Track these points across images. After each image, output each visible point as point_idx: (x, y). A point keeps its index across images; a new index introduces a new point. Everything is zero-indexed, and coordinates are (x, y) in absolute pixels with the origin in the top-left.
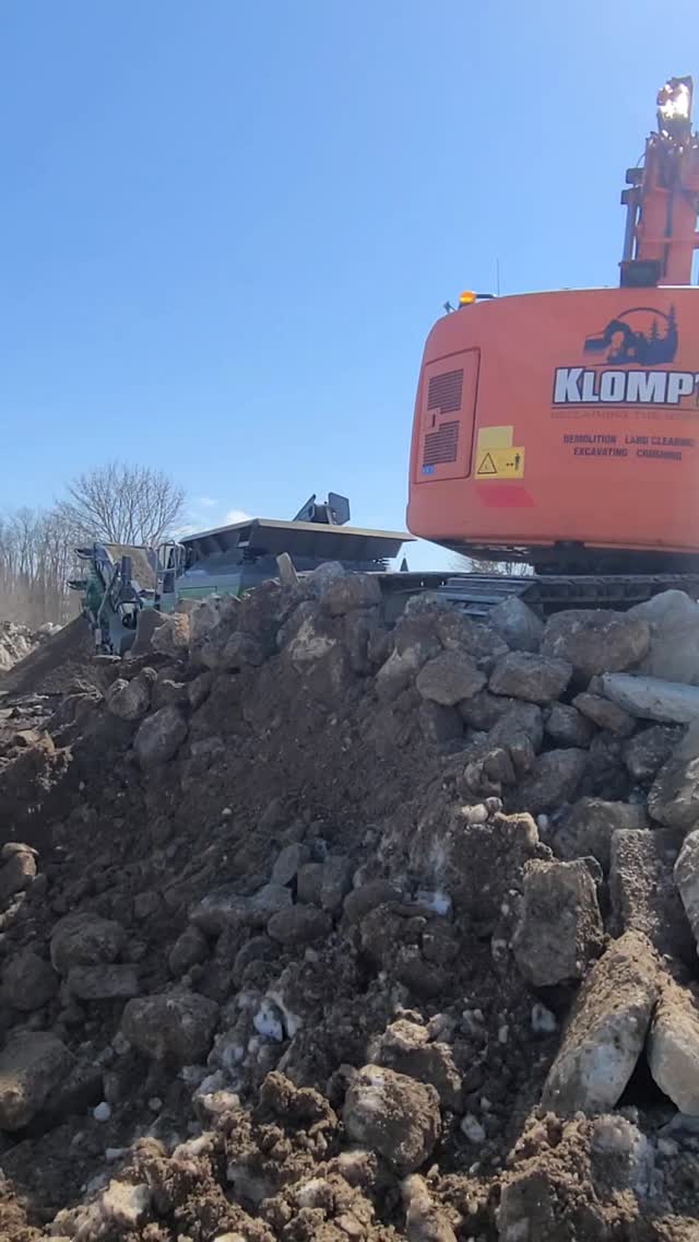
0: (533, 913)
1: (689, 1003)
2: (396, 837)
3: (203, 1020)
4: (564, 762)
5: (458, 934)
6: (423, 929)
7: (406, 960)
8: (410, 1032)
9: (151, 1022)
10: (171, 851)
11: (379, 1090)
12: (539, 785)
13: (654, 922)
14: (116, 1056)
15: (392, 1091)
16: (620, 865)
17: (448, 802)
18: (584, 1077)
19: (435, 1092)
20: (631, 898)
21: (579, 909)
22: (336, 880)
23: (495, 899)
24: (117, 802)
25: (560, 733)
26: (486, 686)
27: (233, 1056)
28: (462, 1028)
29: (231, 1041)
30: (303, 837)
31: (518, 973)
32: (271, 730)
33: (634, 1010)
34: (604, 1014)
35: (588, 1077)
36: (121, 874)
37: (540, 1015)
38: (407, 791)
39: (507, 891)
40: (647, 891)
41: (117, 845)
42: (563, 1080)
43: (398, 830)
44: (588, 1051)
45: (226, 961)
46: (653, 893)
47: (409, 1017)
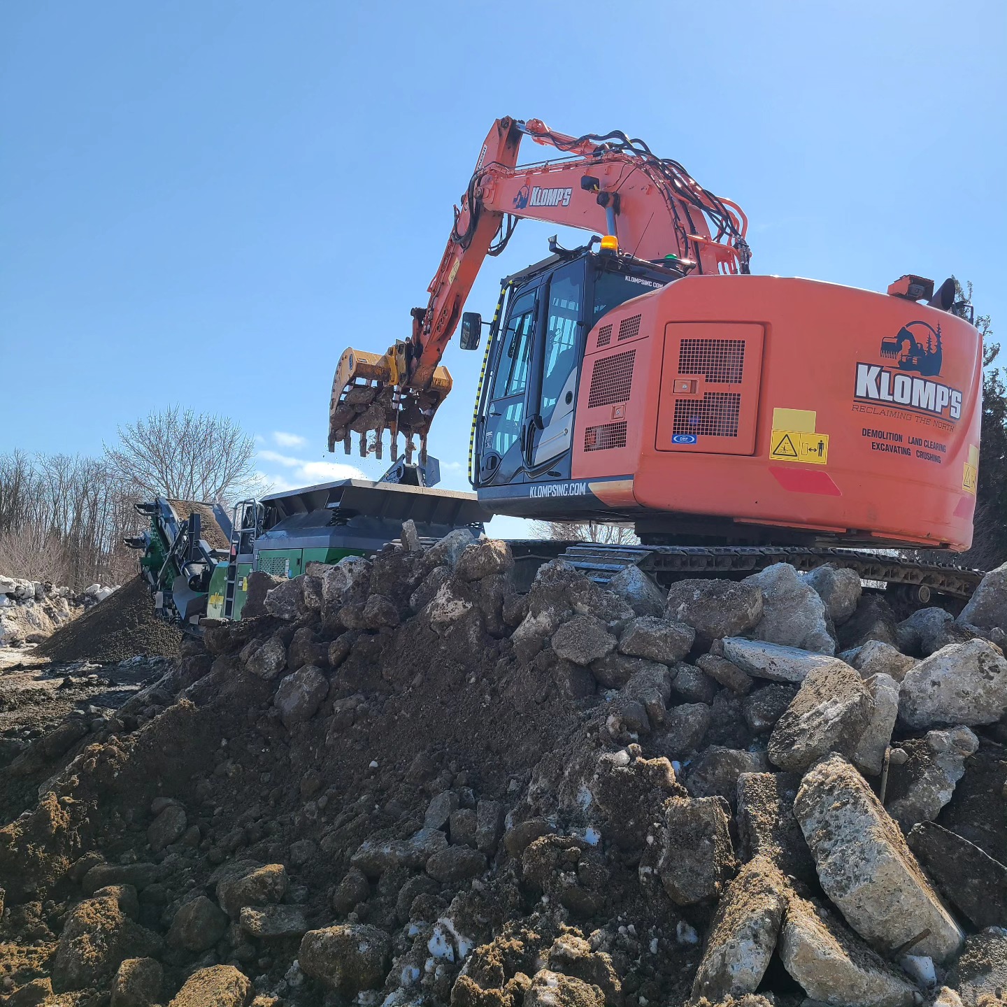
0: (676, 841)
1: (812, 910)
2: (543, 783)
3: (378, 946)
4: (692, 715)
5: (608, 863)
6: (579, 858)
7: (565, 885)
8: (574, 944)
9: (329, 951)
10: (322, 801)
11: (555, 989)
12: (670, 735)
13: (778, 850)
14: (290, 989)
15: (564, 989)
16: (747, 803)
17: (593, 749)
18: (729, 969)
19: (600, 991)
20: (758, 830)
21: (715, 837)
22: (489, 823)
23: (640, 833)
24: (261, 758)
25: (688, 690)
26: (616, 647)
27: (410, 977)
28: (618, 942)
29: (407, 963)
30: (451, 785)
31: (664, 894)
32: (413, 688)
33: (769, 913)
34: (744, 917)
35: (733, 967)
36: (273, 824)
37: (684, 931)
38: (547, 743)
39: (651, 824)
40: (771, 824)
41: (265, 799)
42: (712, 973)
43: (545, 775)
44: (732, 947)
45: (389, 898)
46: (776, 826)
47: (572, 932)
